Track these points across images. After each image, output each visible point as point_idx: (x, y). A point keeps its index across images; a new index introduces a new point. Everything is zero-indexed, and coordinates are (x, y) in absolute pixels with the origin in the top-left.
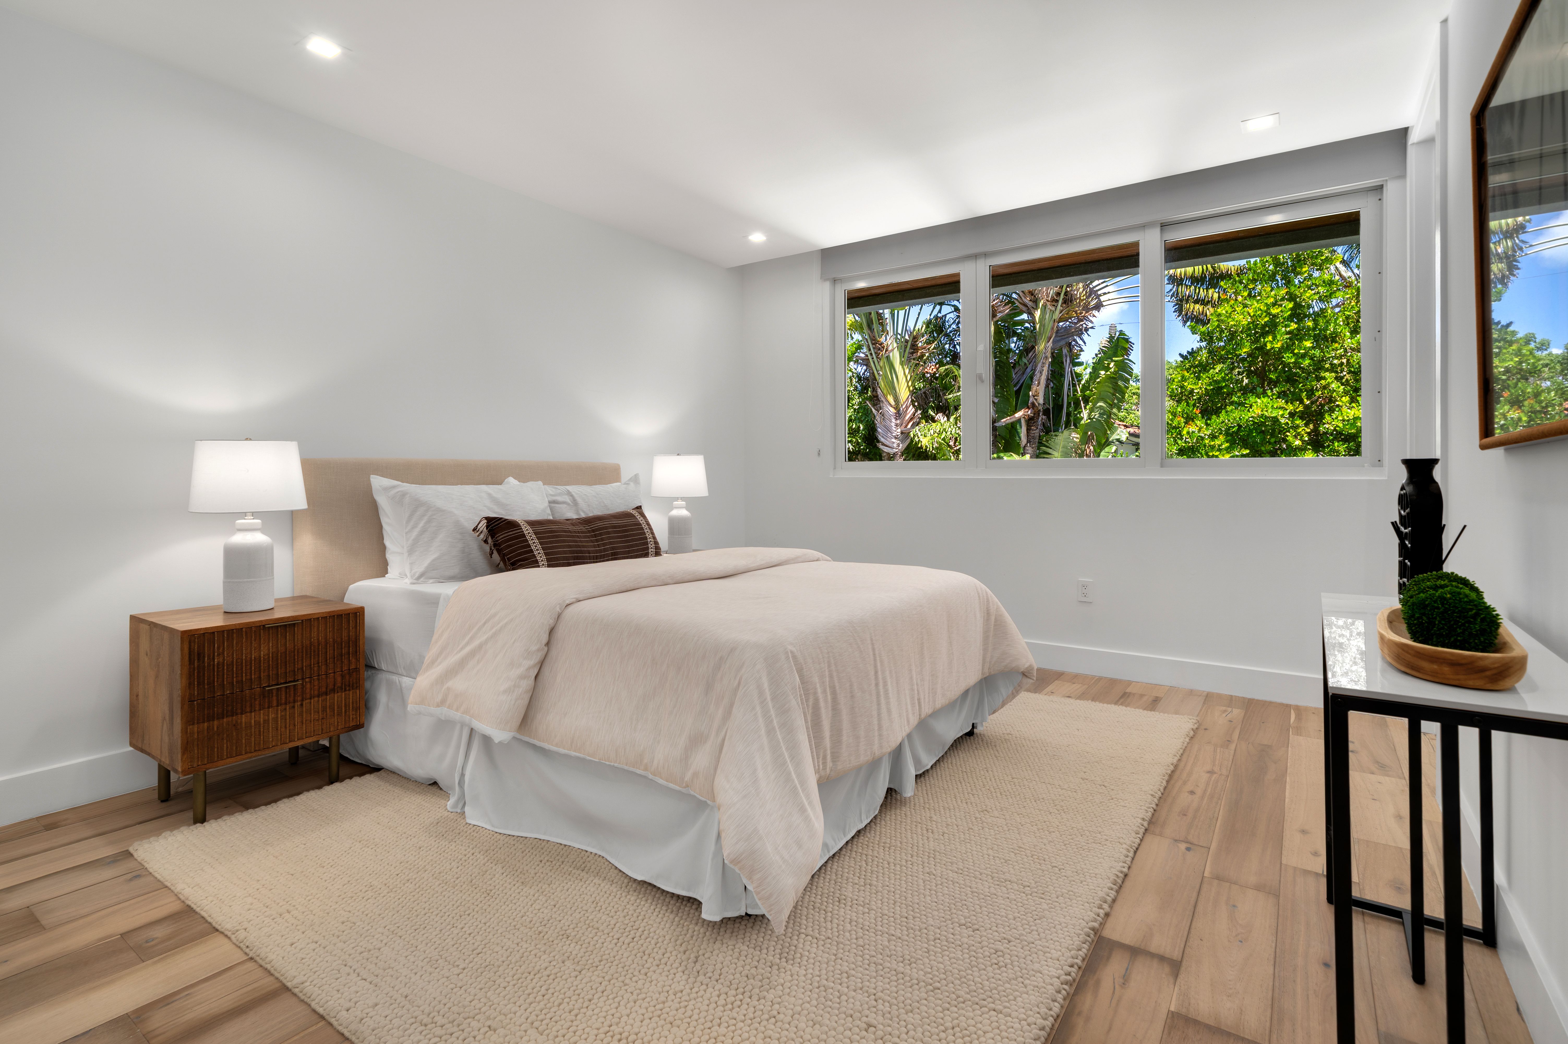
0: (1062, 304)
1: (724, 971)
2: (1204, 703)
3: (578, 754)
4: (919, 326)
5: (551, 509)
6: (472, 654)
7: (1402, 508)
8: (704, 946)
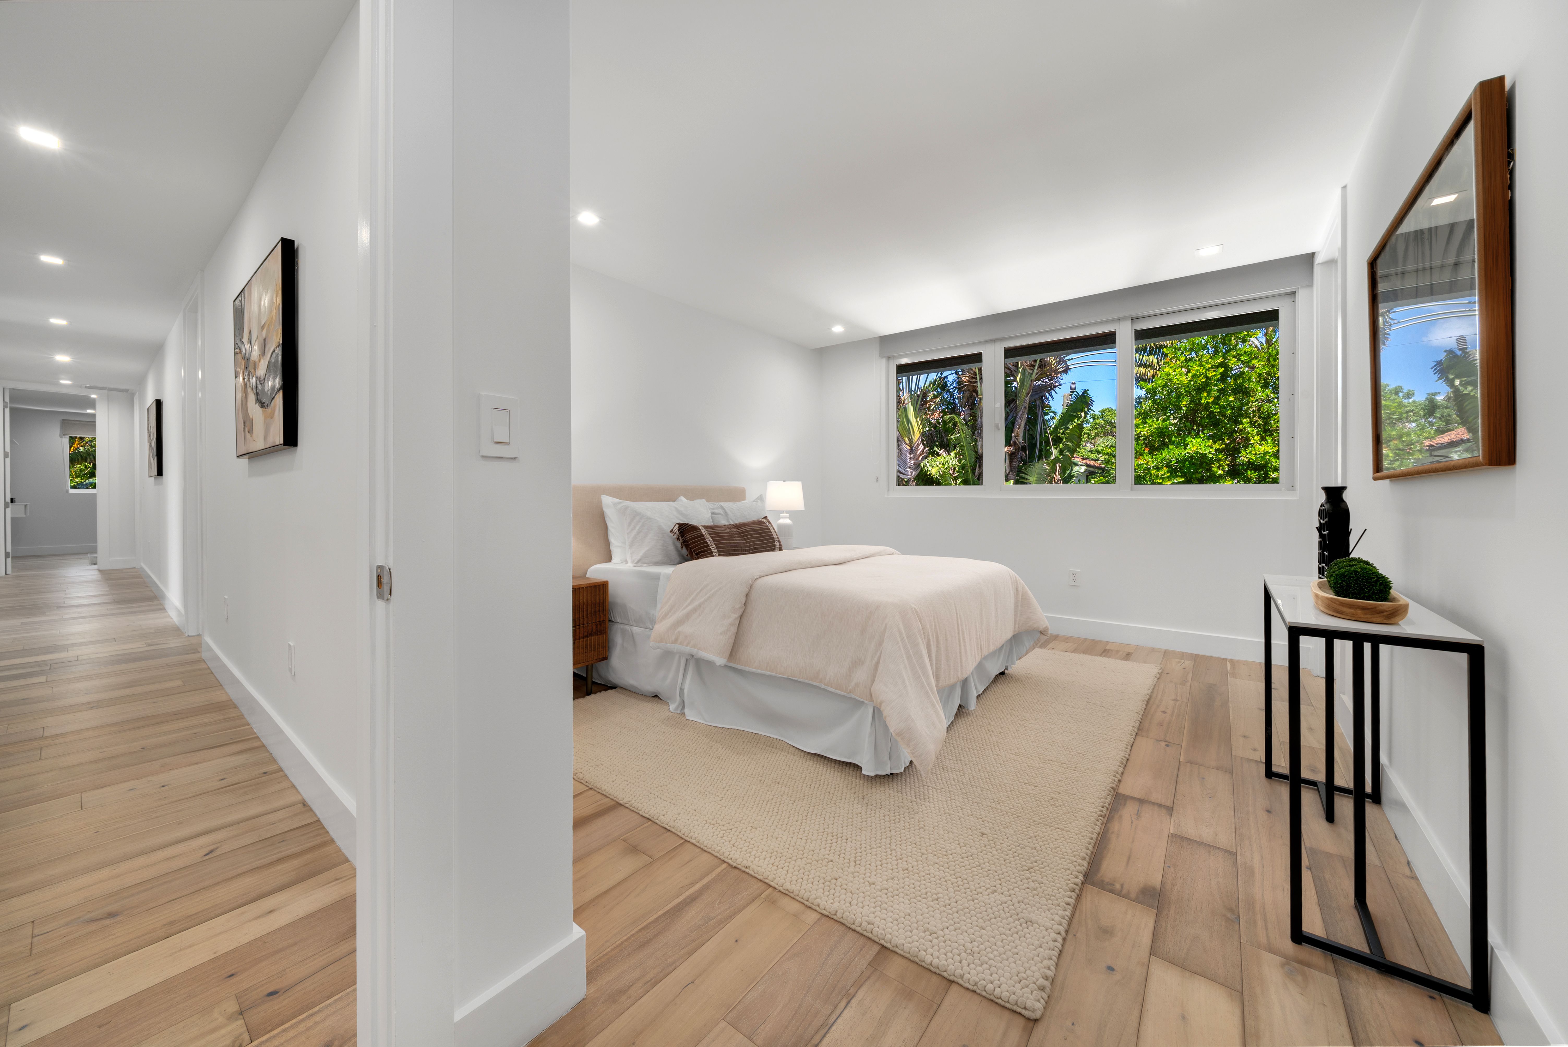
0: (1038, 368)
1: (883, 803)
2: (1164, 656)
3: (771, 673)
4: (927, 384)
5: (712, 517)
6: (695, 610)
7: (1321, 518)
8: (865, 790)
